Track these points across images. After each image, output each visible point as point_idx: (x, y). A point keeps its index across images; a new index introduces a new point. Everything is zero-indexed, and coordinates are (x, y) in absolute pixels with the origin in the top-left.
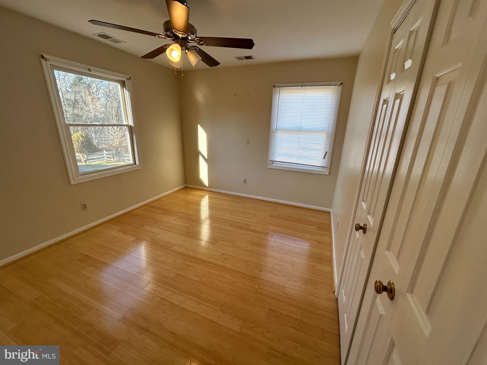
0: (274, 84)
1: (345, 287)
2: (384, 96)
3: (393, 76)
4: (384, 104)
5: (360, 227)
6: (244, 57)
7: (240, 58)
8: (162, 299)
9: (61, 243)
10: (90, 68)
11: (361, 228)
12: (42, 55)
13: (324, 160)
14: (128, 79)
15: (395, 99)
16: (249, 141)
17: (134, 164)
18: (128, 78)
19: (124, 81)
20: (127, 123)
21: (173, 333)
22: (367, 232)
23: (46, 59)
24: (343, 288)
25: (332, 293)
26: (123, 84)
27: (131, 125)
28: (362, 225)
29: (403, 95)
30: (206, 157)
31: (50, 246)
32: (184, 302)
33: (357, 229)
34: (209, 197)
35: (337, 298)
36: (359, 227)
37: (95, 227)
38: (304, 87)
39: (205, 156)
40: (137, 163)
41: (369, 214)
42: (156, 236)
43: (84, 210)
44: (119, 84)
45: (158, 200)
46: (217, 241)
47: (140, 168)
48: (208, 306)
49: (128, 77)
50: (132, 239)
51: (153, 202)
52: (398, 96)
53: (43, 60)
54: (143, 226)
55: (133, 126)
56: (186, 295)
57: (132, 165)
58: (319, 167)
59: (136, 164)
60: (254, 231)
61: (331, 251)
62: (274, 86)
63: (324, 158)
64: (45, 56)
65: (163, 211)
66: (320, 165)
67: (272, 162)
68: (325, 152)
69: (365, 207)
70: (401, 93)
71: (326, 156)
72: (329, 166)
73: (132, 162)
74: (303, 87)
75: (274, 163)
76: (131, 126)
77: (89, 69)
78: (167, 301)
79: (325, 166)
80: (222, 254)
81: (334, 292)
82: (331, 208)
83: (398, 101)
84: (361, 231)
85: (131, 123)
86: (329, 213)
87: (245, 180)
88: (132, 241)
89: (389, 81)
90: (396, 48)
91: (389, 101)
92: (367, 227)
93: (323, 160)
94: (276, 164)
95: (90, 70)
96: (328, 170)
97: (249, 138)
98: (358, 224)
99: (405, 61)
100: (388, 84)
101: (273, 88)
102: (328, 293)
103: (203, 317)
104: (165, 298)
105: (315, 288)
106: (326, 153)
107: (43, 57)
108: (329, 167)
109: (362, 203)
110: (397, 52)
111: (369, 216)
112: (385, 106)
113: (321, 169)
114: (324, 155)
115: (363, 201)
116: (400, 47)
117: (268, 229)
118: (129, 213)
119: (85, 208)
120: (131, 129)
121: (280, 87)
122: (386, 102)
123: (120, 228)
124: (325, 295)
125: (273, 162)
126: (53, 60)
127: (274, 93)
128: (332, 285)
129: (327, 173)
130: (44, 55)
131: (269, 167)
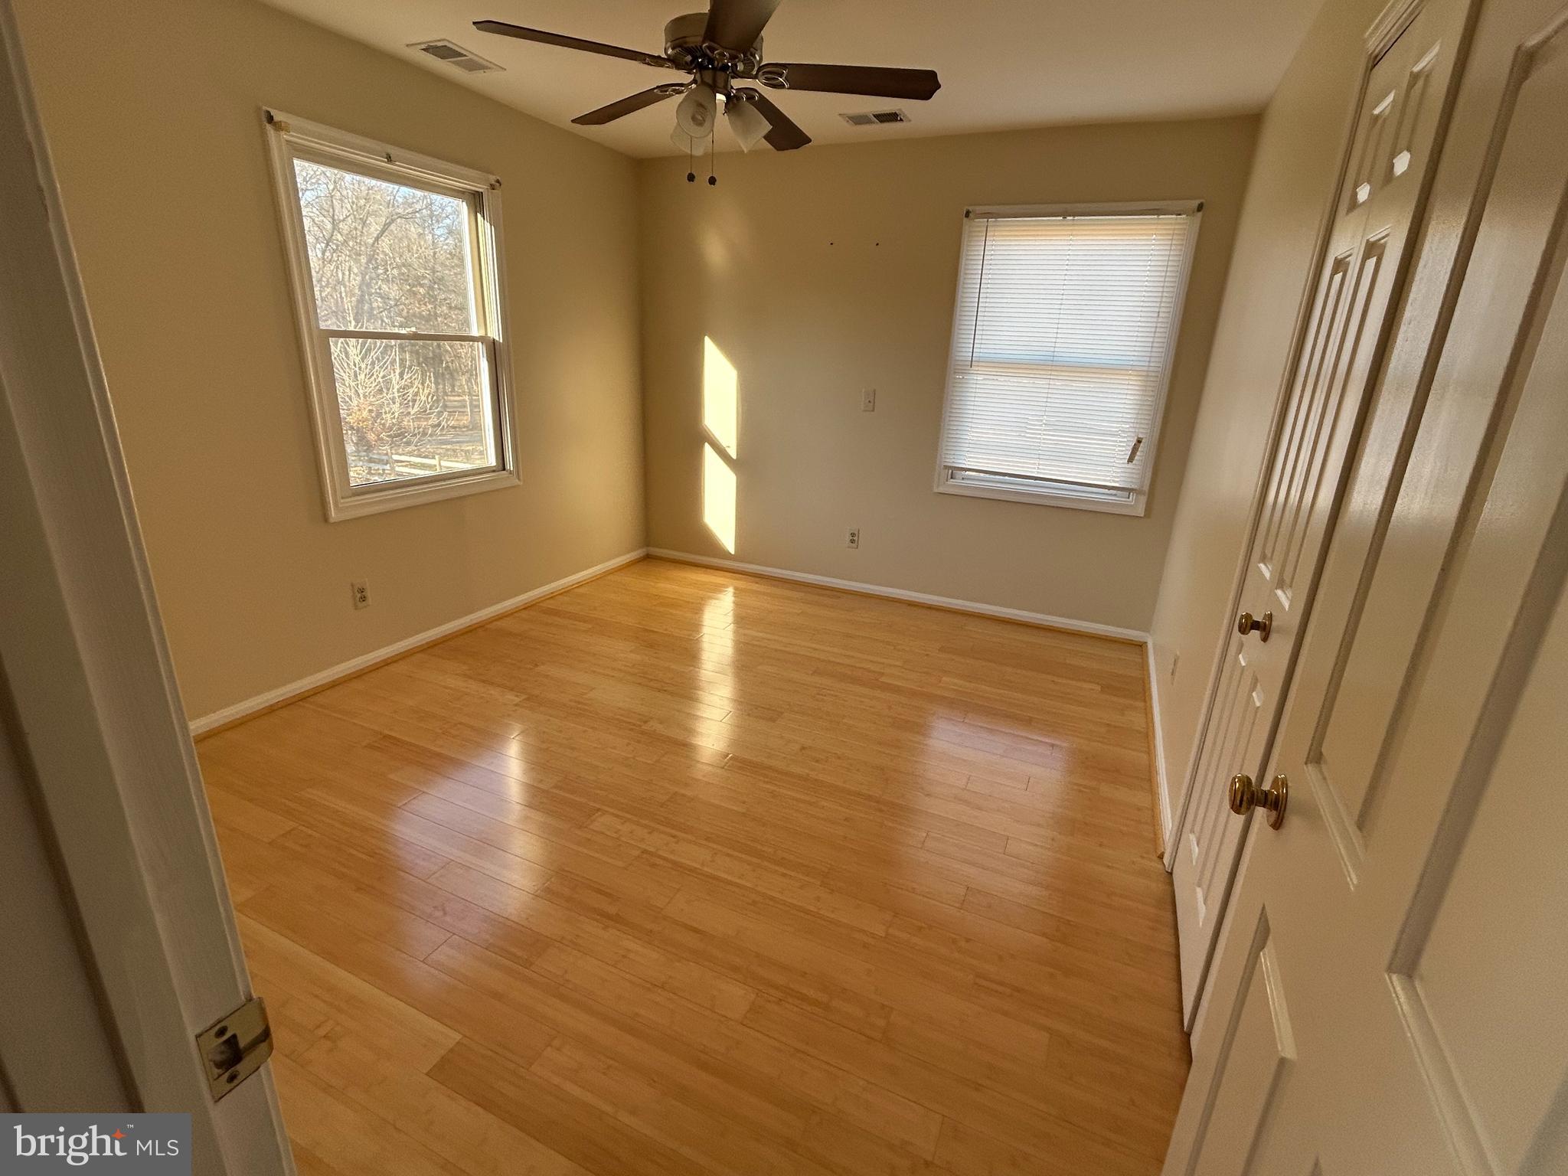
0: (970, 208)
1: (1197, 828)
2: (1337, 250)
3: (1363, 193)
4: (1334, 272)
5: (1252, 623)
6: (874, 116)
7: (859, 120)
8: (645, 851)
9: (301, 703)
10: (389, 151)
11: (1256, 625)
12: (269, 112)
13: (1130, 465)
14: (493, 187)
15: (1366, 257)
16: (872, 401)
17: (501, 466)
18: (491, 185)
19: (480, 194)
20: (482, 333)
21: (696, 931)
22: (1273, 637)
23: (278, 127)
24: (1192, 831)
25: (1155, 858)
26: (476, 201)
27: (494, 340)
28: (1258, 617)
29: (1384, 246)
30: (733, 453)
31: (271, 710)
32: (713, 861)
33: (1243, 630)
34: (736, 589)
35: (1172, 869)
36: (1249, 625)
37: (387, 663)
38: (1071, 218)
39: (727, 449)
40: (510, 465)
41: (1281, 584)
42: (586, 694)
43: (361, 605)
44: (464, 203)
45: (566, 592)
46: (782, 713)
47: (516, 482)
48: (784, 875)
49: (492, 179)
50: (511, 697)
51: (552, 597)
52: (1374, 250)
53: (269, 127)
54: (536, 665)
55: (501, 341)
56: (711, 844)
57: (494, 471)
58: (1111, 492)
59: (504, 469)
60: (897, 690)
61: (1150, 751)
62: (967, 214)
63: (1131, 460)
64: (278, 116)
65: (590, 626)
66: (1117, 482)
67: (950, 471)
68: (1135, 441)
69: (1267, 575)
70: (1382, 241)
71: (1138, 453)
72: (1148, 487)
73: (492, 461)
74: (1068, 218)
75: (957, 477)
76: (494, 343)
77: (388, 154)
78: (660, 857)
79: (1133, 486)
80: (803, 748)
81: (1161, 857)
82: (1148, 631)
83: (1371, 263)
84: (1255, 634)
85: (495, 332)
86: (1141, 646)
87: (853, 535)
88: (516, 705)
89: (1354, 204)
90: (1377, 112)
91: (1348, 263)
92: (1273, 623)
93: (1126, 466)
94: (963, 479)
95: (390, 157)
96: (1143, 499)
97: (875, 391)
98: (1248, 616)
99: (1394, 154)
100: (1350, 215)
101: (965, 219)
102: (1142, 857)
103: (772, 898)
104: (652, 849)
105: (1101, 845)
106: (1139, 441)
107: (270, 119)
108: (1147, 491)
109: (1262, 566)
110: (1380, 121)
111: (1279, 592)
112: (1338, 277)
113: (1120, 498)
114: (1130, 448)
115: (1263, 559)
116: (1387, 112)
117: (941, 684)
118: (481, 627)
119: (363, 599)
120: (494, 351)
121: (988, 215)
122: (1340, 265)
123: (465, 667)
124: (1133, 863)
125: (953, 471)
126: (297, 129)
127: (965, 236)
128: (1155, 838)
129: (1140, 511)
130: (273, 112)
131: (941, 490)
